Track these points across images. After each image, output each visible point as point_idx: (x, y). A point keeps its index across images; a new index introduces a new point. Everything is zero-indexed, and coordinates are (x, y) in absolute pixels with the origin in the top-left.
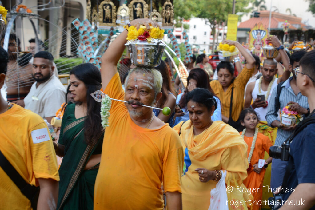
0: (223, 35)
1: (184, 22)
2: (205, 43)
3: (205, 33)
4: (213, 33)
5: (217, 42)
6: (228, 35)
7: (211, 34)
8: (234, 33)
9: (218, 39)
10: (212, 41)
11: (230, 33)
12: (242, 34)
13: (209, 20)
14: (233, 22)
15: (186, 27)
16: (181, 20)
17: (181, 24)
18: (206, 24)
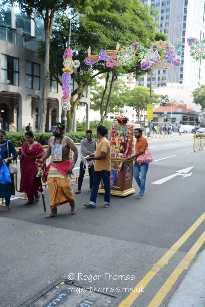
0: (144, 116)
1: (120, 109)
2: (133, 121)
3: (133, 115)
4: (138, 115)
5: (141, 120)
6: (147, 116)
7: (137, 116)
8: (151, 115)
9: (141, 119)
10: (137, 120)
11: (149, 115)
12: (156, 116)
13: (135, 107)
14: (150, 108)
15: (121, 112)
16: (118, 108)
17: (119, 109)
18: (133, 110)
